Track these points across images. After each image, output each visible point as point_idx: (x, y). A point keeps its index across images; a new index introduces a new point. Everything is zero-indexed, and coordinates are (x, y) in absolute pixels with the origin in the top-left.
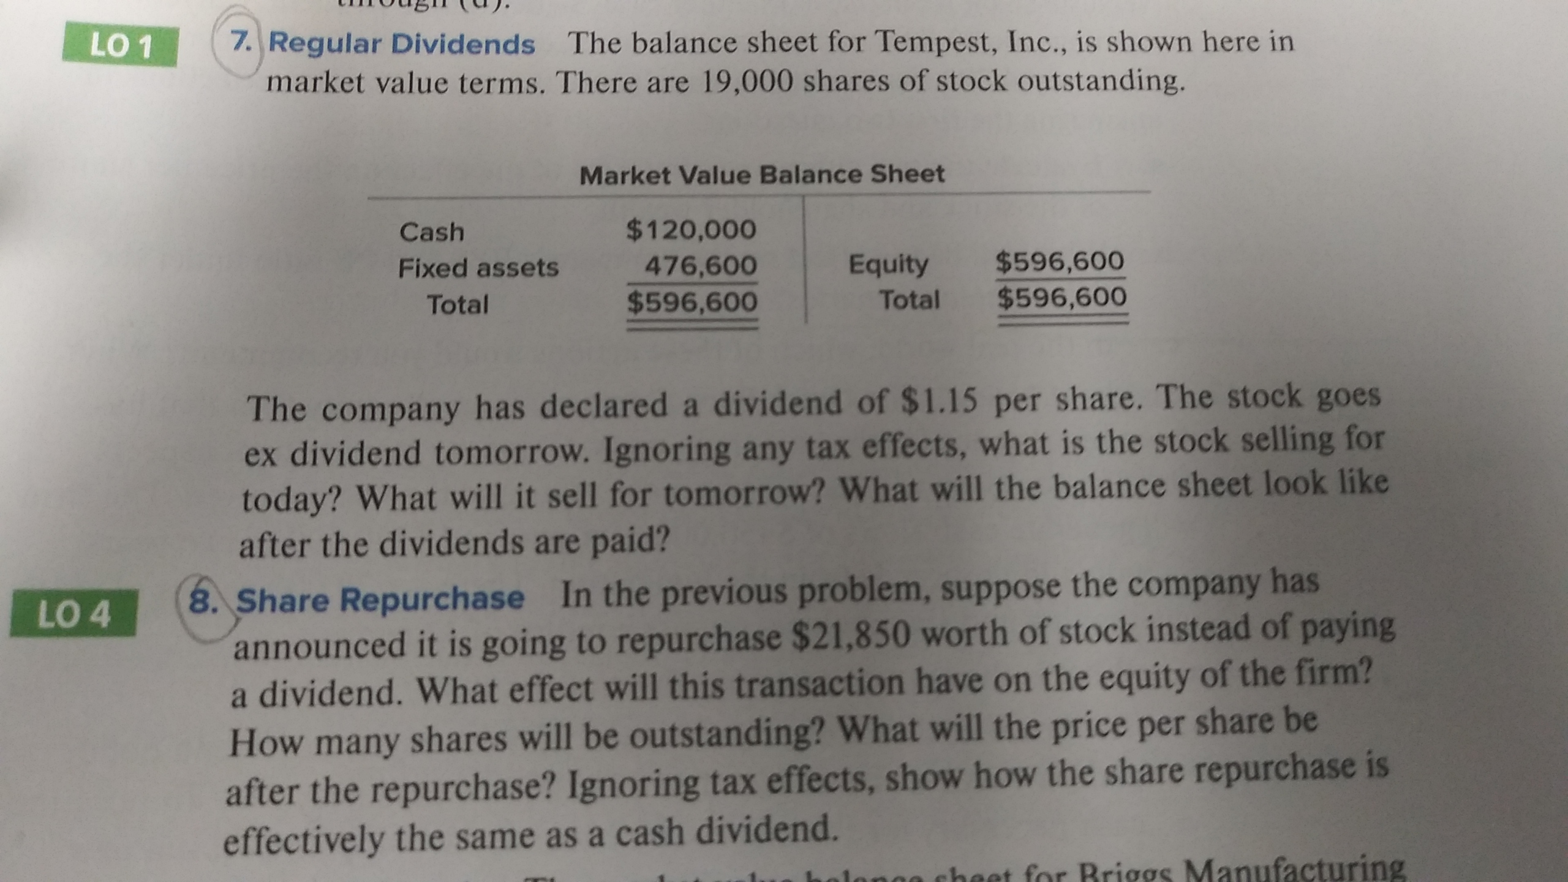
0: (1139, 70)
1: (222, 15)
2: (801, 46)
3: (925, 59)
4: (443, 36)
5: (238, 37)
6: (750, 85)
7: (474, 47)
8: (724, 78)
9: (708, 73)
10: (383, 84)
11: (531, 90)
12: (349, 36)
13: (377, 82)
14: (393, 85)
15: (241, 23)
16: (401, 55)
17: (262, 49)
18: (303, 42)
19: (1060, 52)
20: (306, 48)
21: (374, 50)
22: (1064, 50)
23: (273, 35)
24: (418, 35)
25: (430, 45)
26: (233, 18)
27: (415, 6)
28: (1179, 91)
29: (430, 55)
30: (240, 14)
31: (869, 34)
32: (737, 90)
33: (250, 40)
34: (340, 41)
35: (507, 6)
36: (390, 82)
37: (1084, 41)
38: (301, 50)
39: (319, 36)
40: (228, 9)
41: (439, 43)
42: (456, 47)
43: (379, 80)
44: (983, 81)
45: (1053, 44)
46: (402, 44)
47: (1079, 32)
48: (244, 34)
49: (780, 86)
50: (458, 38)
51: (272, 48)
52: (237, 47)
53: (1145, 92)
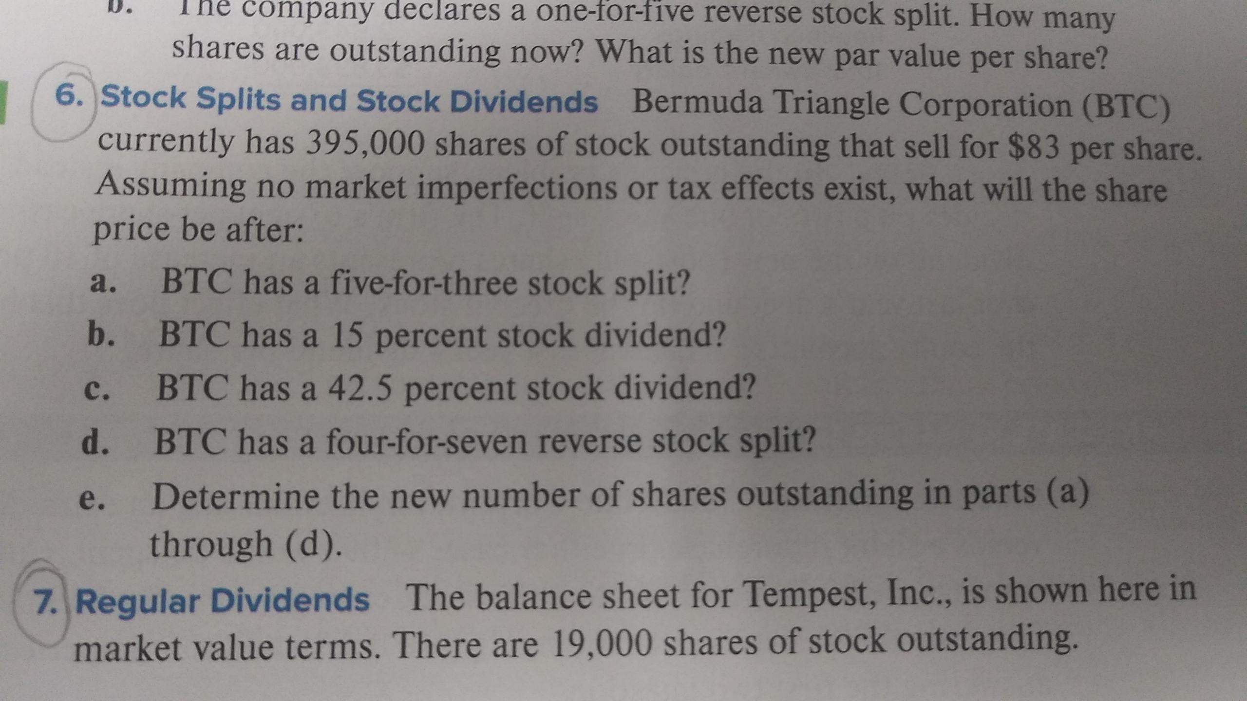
0: (1030, 625)
1: (23, 572)
2: (662, 601)
3: (798, 615)
4: (268, 590)
5: (40, 598)
6: (605, 649)
7: (302, 603)
8: (577, 639)
9: (559, 633)
10: (202, 649)
11: (365, 654)
12: (164, 592)
13: (194, 646)
14: (213, 650)
15: (44, 581)
16: (221, 614)
17: (68, 612)
18: (113, 603)
19: (944, 604)
20: (116, 608)
21: (192, 610)
22: (948, 602)
23: (81, 593)
24: (240, 590)
25: (254, 601)
26: (37, 575)
27: (236, 555)
28: (1072, 649)
29: (253, 614)
30: (43, 570)
31: (736, 585)
32: (591, 654)
33: (55, 601)
34: (155, 598)
35: (339, 554)
36: (210, 646)
37: (970, 589)
38: (111, 611)
39: (130, 594)
40: (29, 565)
41: (264, 599)
42: (282, 603)
43: (197, 644)
44: (861, 641)
45: (937, 595)
46: (223, 601)
47: (966, 580)
48: (48, 593)
49: (638, 651)
50: (285, 593)
51: (79, 611)
52: (41, 610)
53: (1035, 652)
